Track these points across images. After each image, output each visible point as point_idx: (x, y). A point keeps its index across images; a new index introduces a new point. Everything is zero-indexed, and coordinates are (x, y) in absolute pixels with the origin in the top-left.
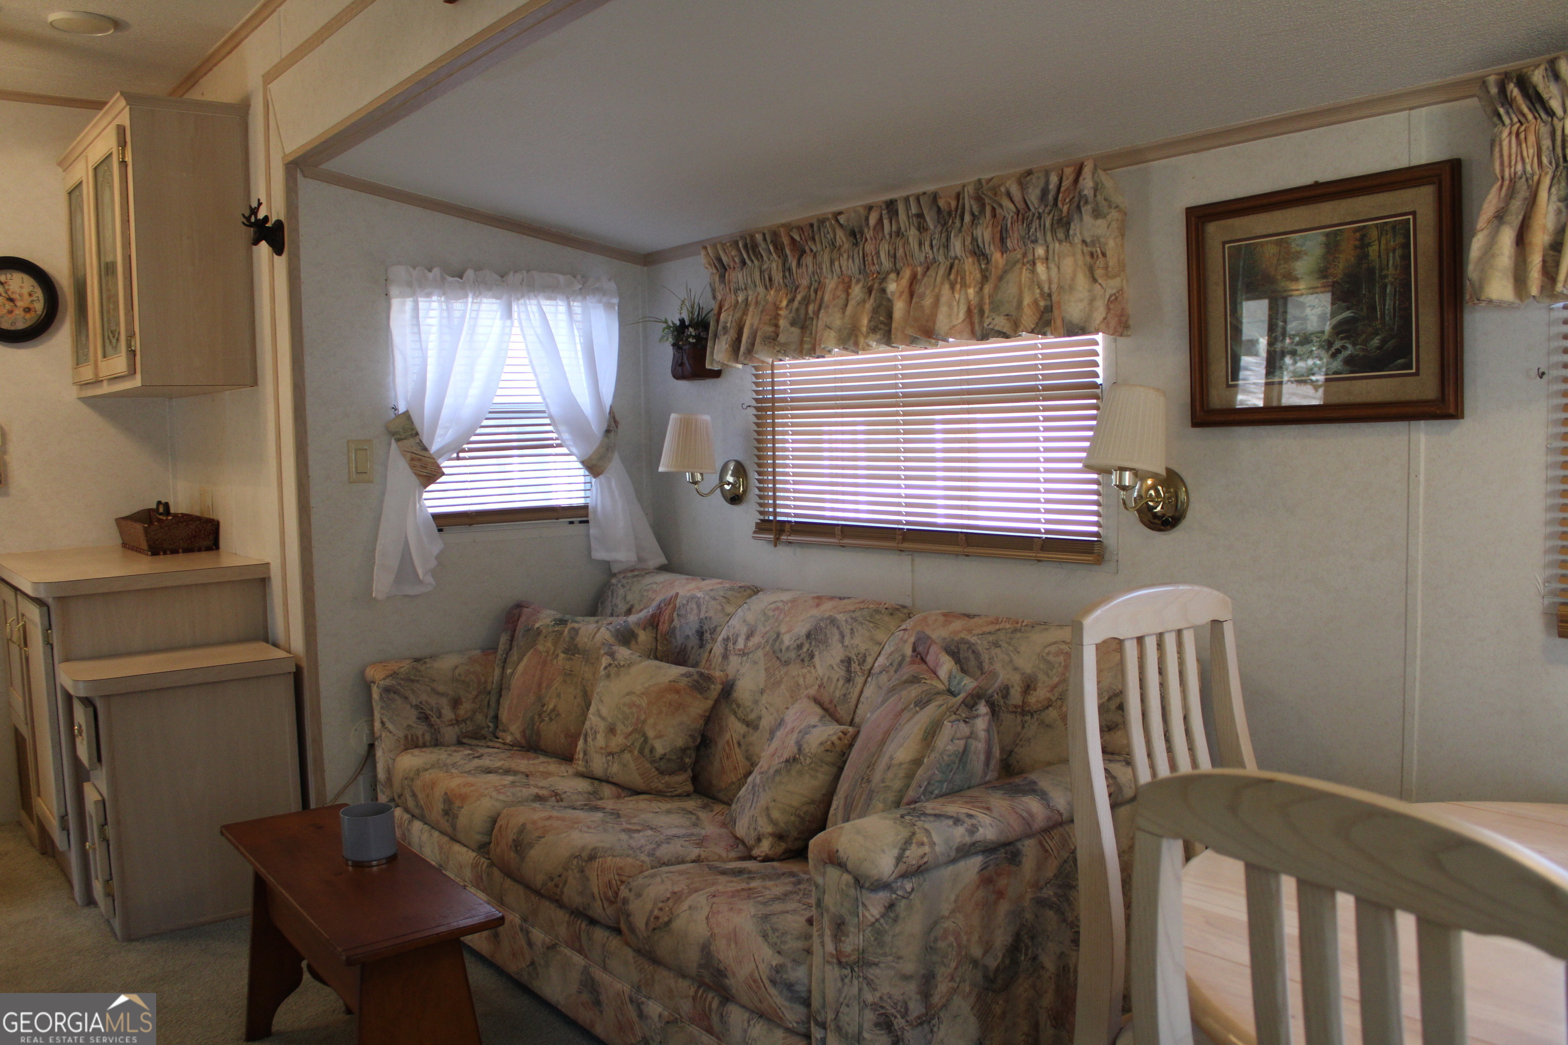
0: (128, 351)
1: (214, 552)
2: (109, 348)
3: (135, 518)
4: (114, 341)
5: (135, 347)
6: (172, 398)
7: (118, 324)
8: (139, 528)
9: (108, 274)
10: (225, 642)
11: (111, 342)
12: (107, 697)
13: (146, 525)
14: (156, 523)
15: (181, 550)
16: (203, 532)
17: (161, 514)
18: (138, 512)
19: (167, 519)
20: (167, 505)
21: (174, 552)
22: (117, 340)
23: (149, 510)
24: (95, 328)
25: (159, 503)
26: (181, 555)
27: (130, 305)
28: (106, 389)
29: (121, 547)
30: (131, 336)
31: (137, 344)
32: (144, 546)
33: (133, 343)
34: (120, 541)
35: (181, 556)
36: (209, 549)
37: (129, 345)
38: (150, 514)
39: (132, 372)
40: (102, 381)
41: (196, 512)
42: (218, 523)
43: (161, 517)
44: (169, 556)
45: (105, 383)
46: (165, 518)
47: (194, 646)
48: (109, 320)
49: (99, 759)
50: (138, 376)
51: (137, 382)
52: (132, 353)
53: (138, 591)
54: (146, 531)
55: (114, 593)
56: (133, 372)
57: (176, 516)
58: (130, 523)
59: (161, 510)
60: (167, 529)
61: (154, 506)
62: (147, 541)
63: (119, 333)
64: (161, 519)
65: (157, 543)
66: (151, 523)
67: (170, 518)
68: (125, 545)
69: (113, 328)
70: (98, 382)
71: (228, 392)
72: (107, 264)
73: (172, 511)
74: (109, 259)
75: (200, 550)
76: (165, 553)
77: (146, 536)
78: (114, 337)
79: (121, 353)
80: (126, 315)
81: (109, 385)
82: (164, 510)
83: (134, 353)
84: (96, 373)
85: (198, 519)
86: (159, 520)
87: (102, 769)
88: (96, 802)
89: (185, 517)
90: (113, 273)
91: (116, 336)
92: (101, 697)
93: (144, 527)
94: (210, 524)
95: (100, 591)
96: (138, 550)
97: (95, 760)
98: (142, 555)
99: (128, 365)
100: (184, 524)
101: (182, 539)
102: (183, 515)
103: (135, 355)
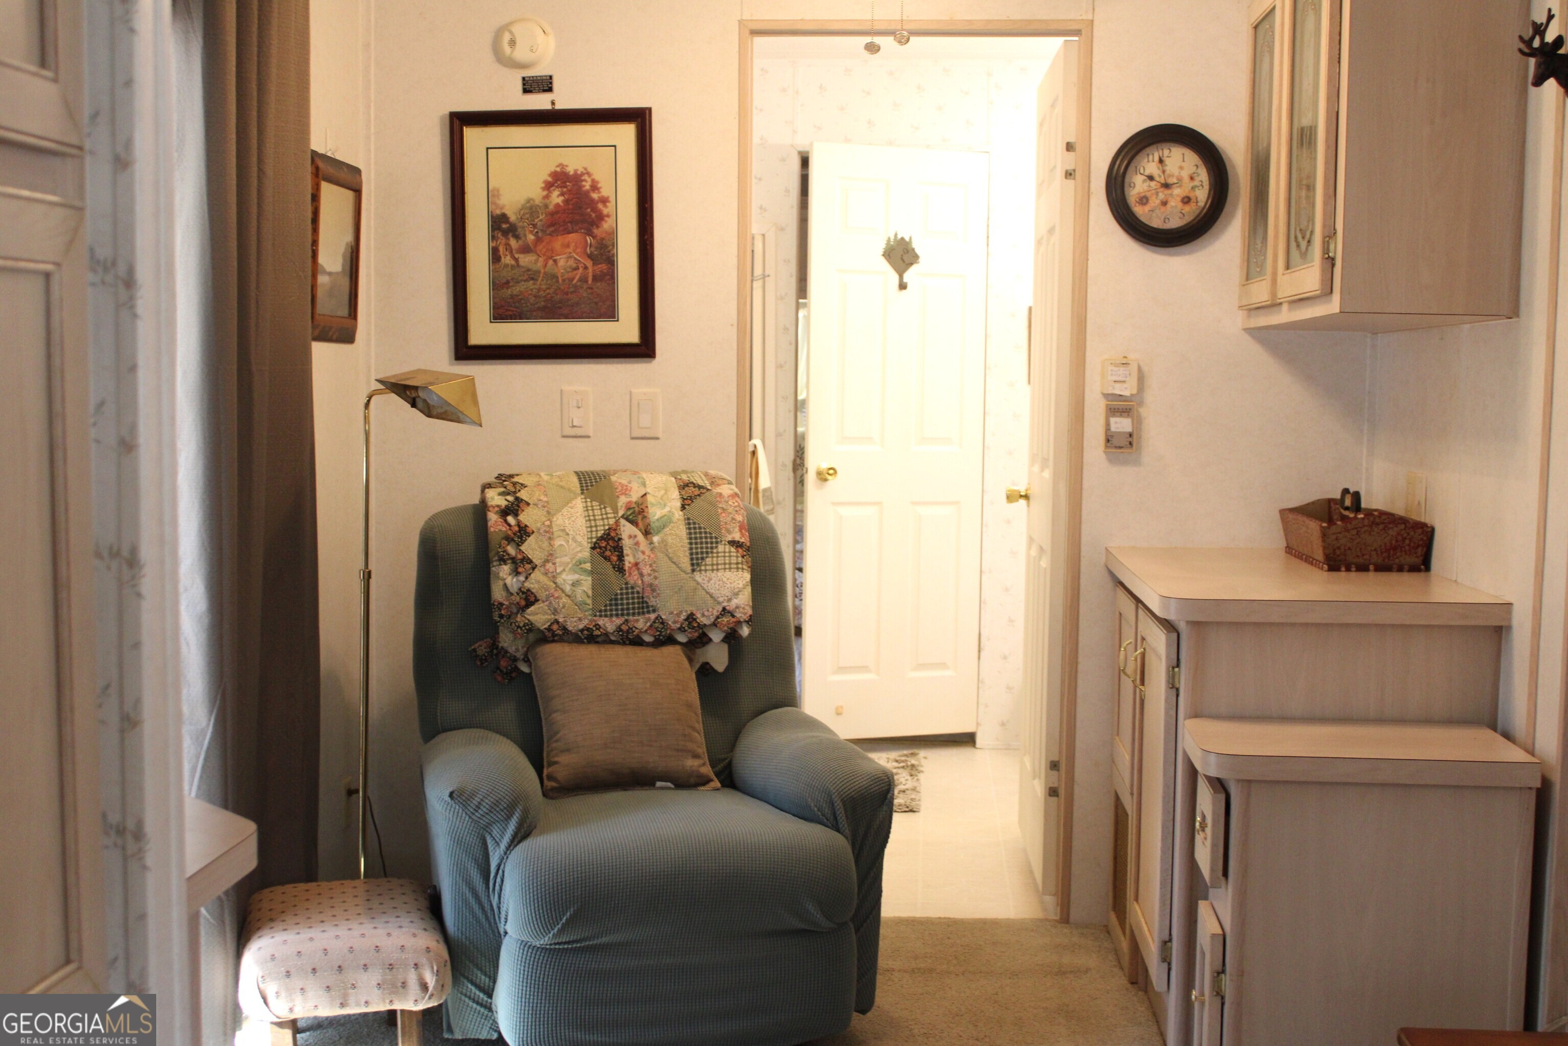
0: (1323, 258)
1: (1422, 574)
2: (1294, 252)
3: (1306, 511)
4: (1303, 244)
5: (1335, 253)
6: (1376, 333)
7: (1311, 219)
8: (1313, 527)
9: (1302, 144)
10: (1428, 721)
11: (1298, 246)
12: (1248, 783)
13: (1324, 525)
14: (1339, 523)
15: (1371, 567)
16: (1407, 542)
17: (1347, 509)
18: (1313, 503)
19: (1355, 518)
20: (1357, 496)
21: (1362, 568)
22: (1309, 241)
23: (1330, 501)
24: (1276, 226)
25: (1346, 491)
26: (1371, 574)
27: (1332, 189)
28: (1285, 316)
29: (1282, 553)
30: (1330, 236)
31: (1338, 248)
32: (1319, 555)
33: (1332, 247)
34: (1281, 543)
35: (1371, 576)
36: (1414, 569)
37: (1326, 250)
38: (1330, 507)
39: (1328, 290)
40: (1281, 304)
41: (1399, 509)
42: (1433, 530)
43: (1346, 513)
44: (1353, 575)
45: (1285, 307)
46: (1352, 515)
47: (1380, 720)
48: (1298, 214)
49: (1225, 874)
50: (1336, 297)
51: (1333, 306)
52: (1330, 261)
53: (1306, 625)
54: (1324, 535)
55: (1271, 624)
56: (1330, 290)
57: (1369, 513)
58: (1301, 518)
59: (1348, 502)
60: (1354, 532)
61: (1338, 496)
62: (1324, 548)
63: (1312, 232)
64: (1347, 517)
65: (1338, 552)
66: (1331, 521)
67: (1361, 516)
68: (1289, 550)
69: (1303, 225)
70: (1274, 305)
71: (1467, 326)
72: (1302, 129)
73: (1363, 505)
74: (1306, 122)
75: (1400, 569)
76: (1348, 569)
77: (1324, 541)
78: (1303, 238)
79: (1312, 261)
80: (1325, 203)
81: (1290, 310)
82: (1352, 503)
83: (1332, 261)
84: (1274, 293)
85: (1403, 521)
86: (1344, 518)
87: (1227, 888)
88: (1213, 936)
89: (1384, 517)
90: (1310, 143)
91: (1308, 236)
92: (1238, 781)
93: (1321, 527)
94: (1420, 531)
95: (1253, 619)
96: (1308, 560)
97: (1220, 873)
98: (1314, 568)
99: (1323, 281)
100: (1381, 527)
101: (1375, 550)
102: (1382, 513)
103: (1333, 265)
